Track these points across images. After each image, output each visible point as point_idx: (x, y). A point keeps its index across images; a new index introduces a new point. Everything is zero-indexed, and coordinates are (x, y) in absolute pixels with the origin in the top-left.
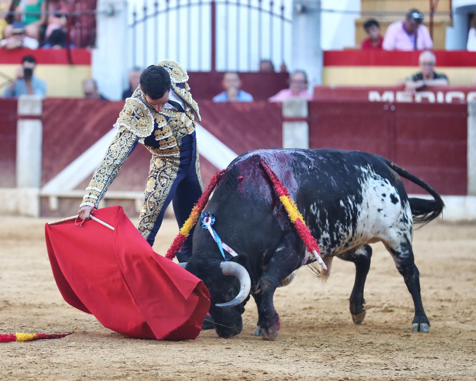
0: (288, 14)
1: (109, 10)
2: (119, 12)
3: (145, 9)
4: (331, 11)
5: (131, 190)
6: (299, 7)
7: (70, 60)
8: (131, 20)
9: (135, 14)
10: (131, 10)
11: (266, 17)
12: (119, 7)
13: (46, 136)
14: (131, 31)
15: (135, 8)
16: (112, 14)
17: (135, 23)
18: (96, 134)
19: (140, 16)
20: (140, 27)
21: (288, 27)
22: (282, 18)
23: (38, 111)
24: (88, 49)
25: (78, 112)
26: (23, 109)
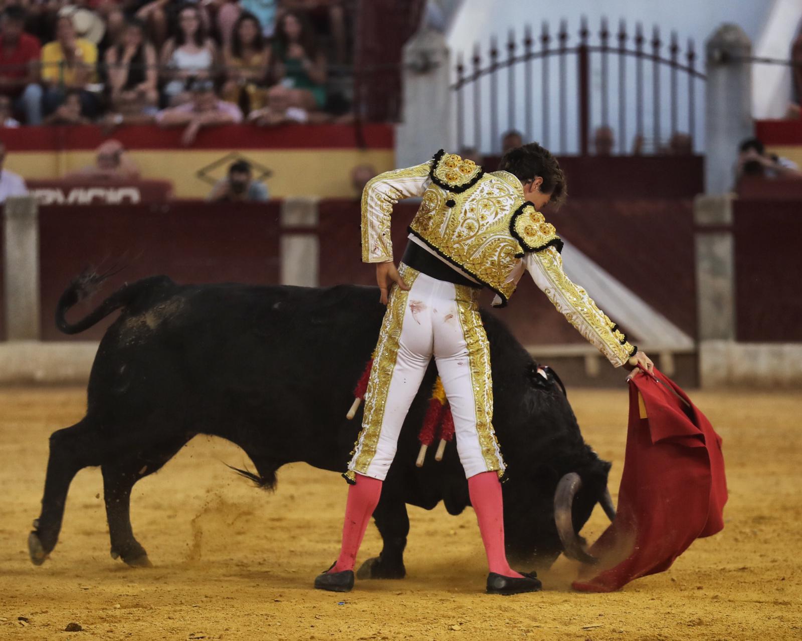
0: (700, 66)
1: (420, 62)
3: (476, 60)
4: (767, 61)
6: (717, 55)
7: (360, 141)
8: (454, 78)
9: (460, 69)
10: (454, 62)
11: (665, 70)
14: (454, 95)
15: (460, 57)
16: (425, 68)
17: (461, 82)
19: (469, 72)
20: (468, 88)
21: (699, 84)
22: (691, 71)
23: (311, 220)
24: (388, 123)
26: (290, 218)
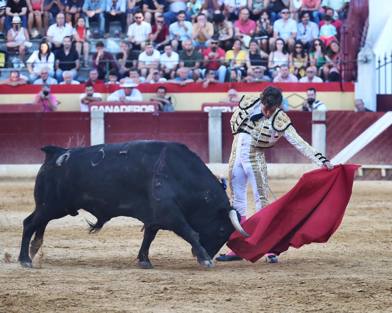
1: (364, 59)
2: (371, 60)
3: (385, 59)
5: (378, 164)
7: (342, 89)
8: (377, 66)
9: (379, 62)
10: (377, 59)
12: (370, 58)
13: (328, 133)
14: (377, 71)
15: (379, 58)
16: (366, 61)
17: (380, 67)
18: (358, 131)
19: (383, 63)
20: (382, 69)
23: (323, 118)
24: (352, 82)
25: (346, 118)
26: (315, 118)
